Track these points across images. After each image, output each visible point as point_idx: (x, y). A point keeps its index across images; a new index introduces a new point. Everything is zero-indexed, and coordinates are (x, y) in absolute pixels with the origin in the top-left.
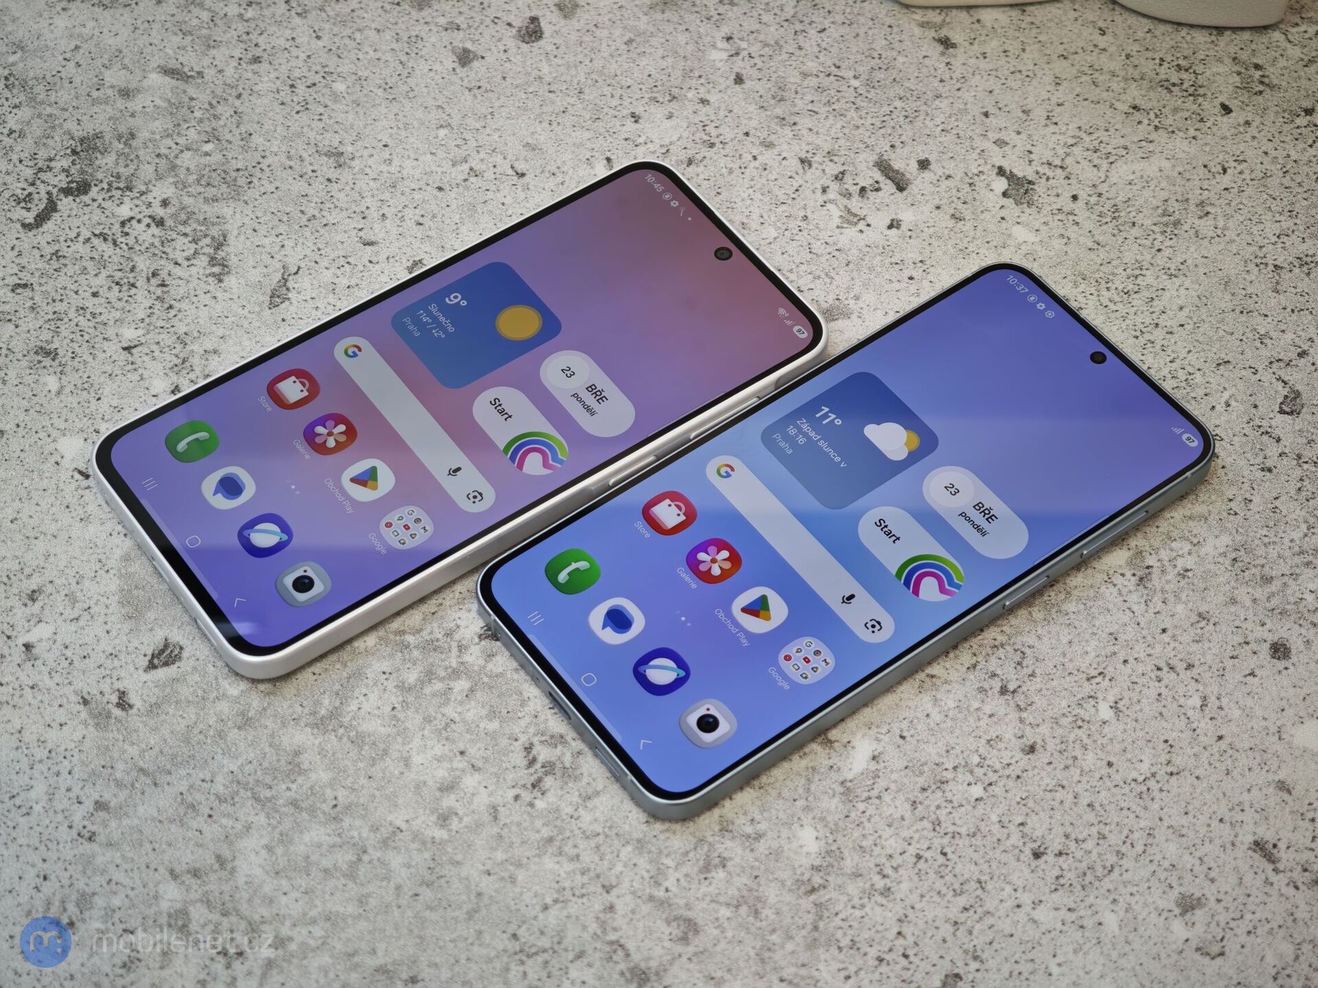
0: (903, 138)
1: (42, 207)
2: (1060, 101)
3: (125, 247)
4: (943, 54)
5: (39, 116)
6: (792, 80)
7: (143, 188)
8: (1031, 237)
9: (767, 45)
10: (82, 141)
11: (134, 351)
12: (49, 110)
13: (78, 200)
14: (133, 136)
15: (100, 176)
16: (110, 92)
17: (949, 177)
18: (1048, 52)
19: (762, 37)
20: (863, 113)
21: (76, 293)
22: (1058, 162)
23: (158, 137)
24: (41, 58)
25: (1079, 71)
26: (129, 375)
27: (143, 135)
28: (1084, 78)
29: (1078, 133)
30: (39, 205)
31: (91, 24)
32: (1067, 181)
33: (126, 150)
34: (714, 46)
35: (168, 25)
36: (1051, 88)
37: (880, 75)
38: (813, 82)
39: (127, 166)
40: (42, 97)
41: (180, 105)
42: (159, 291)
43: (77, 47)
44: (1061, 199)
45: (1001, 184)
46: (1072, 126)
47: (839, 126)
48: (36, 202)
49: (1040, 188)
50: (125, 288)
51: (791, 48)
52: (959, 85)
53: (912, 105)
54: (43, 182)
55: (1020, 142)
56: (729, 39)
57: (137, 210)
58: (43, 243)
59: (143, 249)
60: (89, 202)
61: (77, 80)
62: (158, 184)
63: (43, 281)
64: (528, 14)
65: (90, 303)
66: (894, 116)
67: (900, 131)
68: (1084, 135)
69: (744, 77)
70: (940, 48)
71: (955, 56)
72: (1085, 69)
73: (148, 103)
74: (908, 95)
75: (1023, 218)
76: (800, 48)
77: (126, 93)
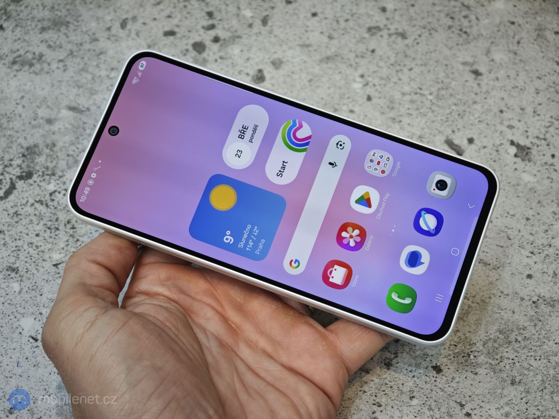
0: (459, 127)
1: (8, 186)
2: (540, 102)
3: (52, 208)
4: (475, 79)
5: (4, 136)
6: (397, 97)
7: (61, 174)
8: (532, 179)
9: (382, 78)
10: (28, 149)
11: (59, 266)
12: (9, 133)
13: (26, 182)
14: (54, 145)
15: (37, 168)
16: (41, 121)
17: (484, 147)
18: (530, 76)
19: (379, 74)
20: (436, 113)
21: (27, 234)
22: (542, 136)
23: (67, 145)
24: (4, 103)
25: (548, 85)
26: (57, 280)
27: (60, 144)
28: (552, 90)
29: (551, 120)
30: (6, 186)
31: (29, 84)
32: (548, 147)
33: (51, 153)
34: (354, 81)
35: (70, 83)
36: (535, 95)
37: (443, 92)
38: (407, 98)
39: (52, 162)
40: (5, 125)
41: (78, 127)
42: (71, 232)
43: (22, 97)
44: (546, 157)
45: (513, 150)
46: (548, 116)
47: (424, 121)
48: (4, 184)
49: (534, 151)
50: (53, 231)
51: (395, 79)
52: (485, 96)
53: (461, 108)
54: (8, 173)
55: (521, 126)
56: (362, 76)
57: (58, 186)
58: (9, 207)
59: (62, 208)
60: (32, 183)
61: (24, 115)
62: (69, 171)
63: (9, 229)
64: (257, 68)
65: (35, 240)
66: (453, 114)
67: (456, 123)
68: (554, 121)
69: (372, 97)
70: (473, 76)
71: (482, 80)
72: (551, 84)
73: (61, 126)
74: (459, 102)
75: (527, 168)
76: (400, 79)
77: (49, 121)
